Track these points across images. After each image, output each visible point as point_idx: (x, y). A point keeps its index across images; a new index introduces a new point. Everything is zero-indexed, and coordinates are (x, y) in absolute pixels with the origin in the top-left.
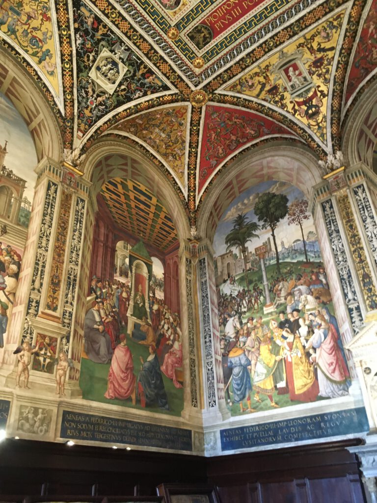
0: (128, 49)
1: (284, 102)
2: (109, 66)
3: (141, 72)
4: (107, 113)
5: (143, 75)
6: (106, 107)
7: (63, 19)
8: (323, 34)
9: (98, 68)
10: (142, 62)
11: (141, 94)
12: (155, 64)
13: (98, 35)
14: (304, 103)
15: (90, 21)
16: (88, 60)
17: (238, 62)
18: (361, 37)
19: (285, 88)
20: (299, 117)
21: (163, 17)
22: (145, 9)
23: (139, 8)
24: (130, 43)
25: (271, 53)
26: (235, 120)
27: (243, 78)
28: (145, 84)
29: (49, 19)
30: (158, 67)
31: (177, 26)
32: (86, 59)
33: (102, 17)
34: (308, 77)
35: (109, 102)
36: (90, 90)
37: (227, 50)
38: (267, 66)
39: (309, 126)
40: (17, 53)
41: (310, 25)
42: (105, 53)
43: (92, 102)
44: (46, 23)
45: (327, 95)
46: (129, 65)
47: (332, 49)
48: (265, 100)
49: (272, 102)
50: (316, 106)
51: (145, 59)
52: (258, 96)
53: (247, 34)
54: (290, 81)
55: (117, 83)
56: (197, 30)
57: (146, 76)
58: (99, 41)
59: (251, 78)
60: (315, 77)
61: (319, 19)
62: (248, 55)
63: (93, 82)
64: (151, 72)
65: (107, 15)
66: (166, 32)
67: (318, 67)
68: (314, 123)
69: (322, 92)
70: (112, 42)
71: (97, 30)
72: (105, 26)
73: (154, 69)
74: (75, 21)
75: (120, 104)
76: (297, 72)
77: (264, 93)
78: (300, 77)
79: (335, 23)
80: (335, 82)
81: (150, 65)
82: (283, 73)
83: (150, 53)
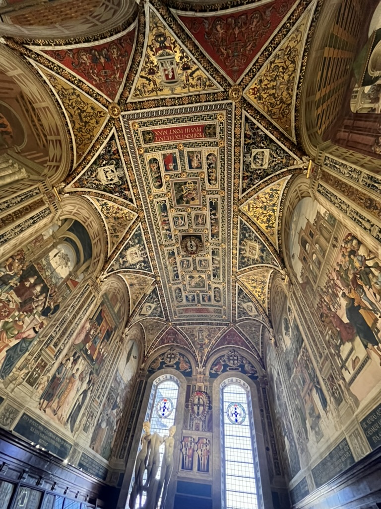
0: (244, 156)
1: (181, 55)
2: (257, 160)
3: (249, 141)
4: (280, 147)
5: (250, 139)
6: (277, 149)
7: (253, 193)
8: (146, 90)
9: (262, 165)
10: (245, 144)
11: (259, 131)
12: (240, 137)
13: (249, 174)
14: (166, 47)
15: (246, 181)
16: (261, 172)
17: (200, 102)
18: (124, 73)
19: (177, 65)
20: (172, 38)
21: (220, 154)
22: (224, 164)
23: (226, 166)
24: (241, 157)
25: (179, 96)
26: (225, 52)
27: (202, 89)
28: (253, 133)
29: (258, 196)
30: (240, 135)
31: (217, 145)
32: (261, 174)
33: (241, 177)
34: (160, 65)
35: (274, 148)
36: (273, 164)
37: (202, 114)
38: (184, 88)
39: (164, 28)
40: (282, 199)
41: (152, 100)
42: (253, 166)
43: (278, 159)
44: (260, 195)
45: (148, 46)
46: (250, 150)
47: (142, 77)
48: (195, 63)
49: (190, 59)
50: (157, 41)
51: (242, 144)
52: (198, 69)
53: (187, 115)
54: (172, 69)
55: (262, 150)
56: (210, 135)
57: (249, 136)
58: (251, 172)
59: (197, 85)
60: (156, 64)
61: (147, 101)
62: (192, 103)
63: (269, 164)
64: (246, 136)
65: (239, 176)
66: (224, 147)
67: (153, 70)
68: (160, 28)
69: (152, 50)
70: (247, 166)
71: (247, 176)
72: (244, 174)
73: (242, 136)
74: (250, 187)
75: (272, 141)
76: (167, 72)
77: (193, 69)
78: (166, 68)
79: (138, 93)
80: (142, 53)
81: (242, 139)
82: (176, 78)
83: (238, 145)
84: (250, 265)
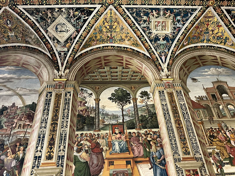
29: (221, 26)
74: (232, 19)
84: (139, 25)
